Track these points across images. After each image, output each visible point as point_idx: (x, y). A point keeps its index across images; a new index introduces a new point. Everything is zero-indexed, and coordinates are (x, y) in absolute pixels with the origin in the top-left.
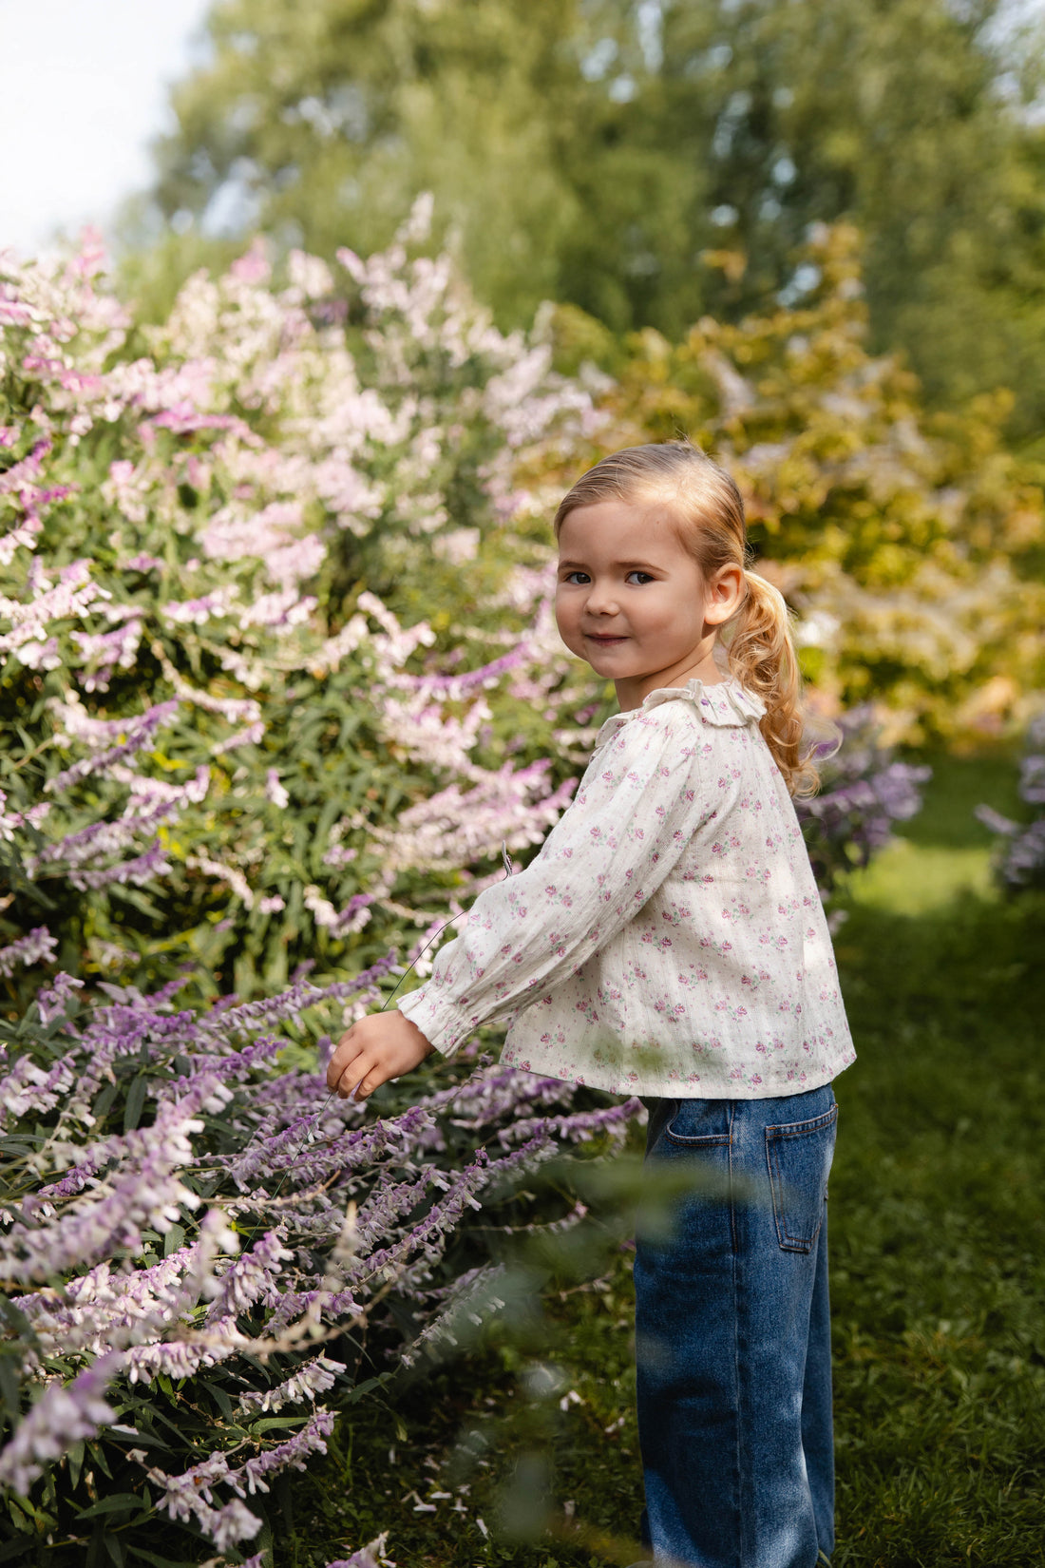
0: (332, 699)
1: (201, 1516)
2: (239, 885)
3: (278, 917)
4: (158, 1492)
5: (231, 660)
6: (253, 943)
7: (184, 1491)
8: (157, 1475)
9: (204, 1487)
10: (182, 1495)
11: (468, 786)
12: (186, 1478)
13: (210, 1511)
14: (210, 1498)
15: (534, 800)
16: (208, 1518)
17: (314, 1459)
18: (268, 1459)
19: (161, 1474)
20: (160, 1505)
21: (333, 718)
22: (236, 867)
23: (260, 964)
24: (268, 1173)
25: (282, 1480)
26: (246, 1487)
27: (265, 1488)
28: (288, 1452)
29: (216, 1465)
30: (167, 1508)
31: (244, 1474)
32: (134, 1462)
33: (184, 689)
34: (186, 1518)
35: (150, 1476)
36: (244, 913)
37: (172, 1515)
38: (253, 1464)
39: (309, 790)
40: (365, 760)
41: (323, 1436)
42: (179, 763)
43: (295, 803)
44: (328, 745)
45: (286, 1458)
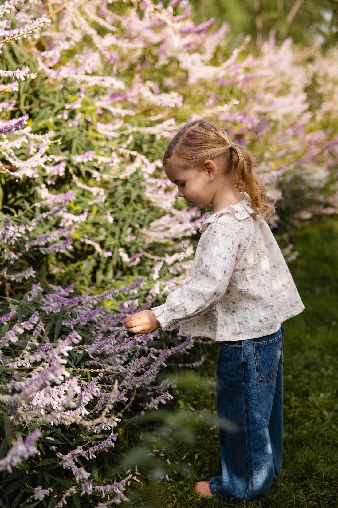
0: (129, 186)
1: (73, 469)
2: (98, 248)
3: (110, 258)
4: (61, 460)
5: (95, 174)
6: (102, 266)
7: (68, 460)
8: (59, 455)
9: (75, 457)
10: (67, 462)
11: (172, 215)
12: (69, 455)
13: (76, 467)
14: (77, 461)
15: (193, 220)
16: (75, 469)
17: (111, 448)
18: (96, 447)
19: (61, 455)
20: (61, 463)
21: (128, 193)
22: (97, 242)
23: (105, 272)
24: (99, 352)
25: (100, 454)
26: (89, 457)
27: (95, 457)
28: (102, 446)
29: (79, 450)
30: (62, 465)
31: (88, 452)
32: (53, 450)
33: (80, 184)
34: (69, 468)
35: (57, 455)
36: (99, 256)
37: (64, 467)
38: (91, 449)
39: (120, 216)
40: (139, 207)
41: (113, 441)
42: (79, 208)
43: (116, 221)
44: (127, 201)
45: (101, 448)
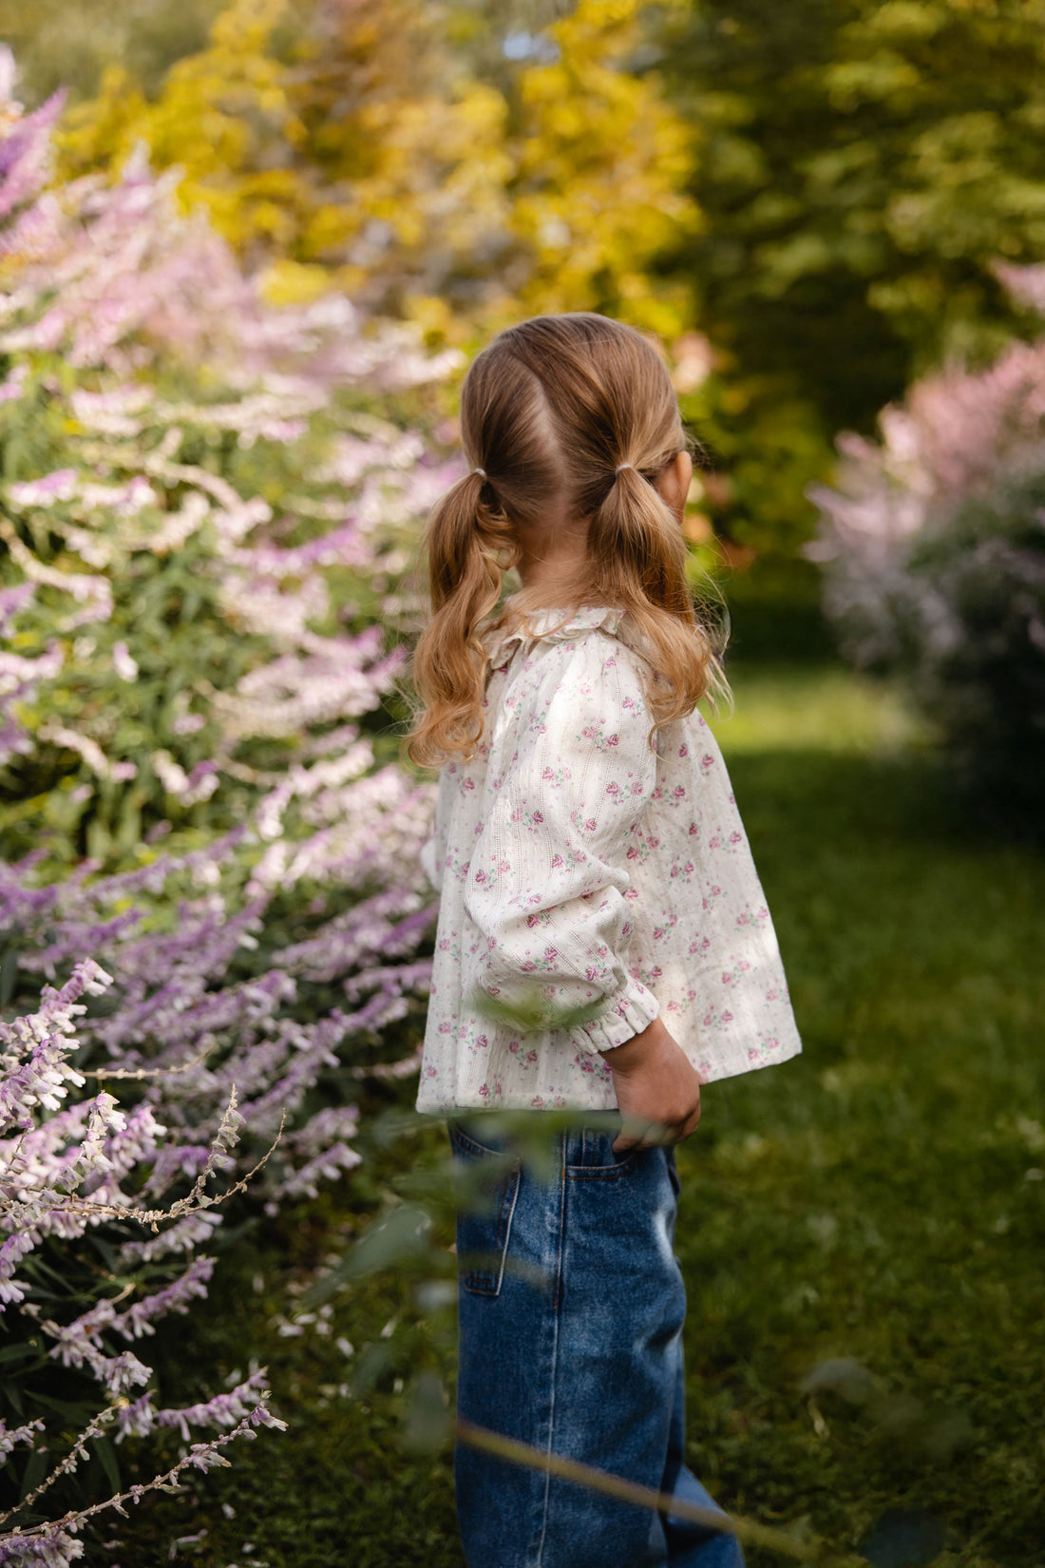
0: (175, 575)
1: (94, 1364)
2: (92, 755)
3: (128, 785)
4: (51, 1342)
5: (77, 539)
6: (106, 808)
7: (77, 1341)
8: (51, 1327)
9: (94, 1334)
10: (76, 1345)
11: (303, 653)
12: (77, 1328)
13: (102, 1358)
14: (100, 1343)
15: (368, 667)
16: (101, 1365)
17: (194, 1302)
18: (151, 1303)
19: (54, 1326)
20: (54, 1353)
21: (177, 593)
22: (93, 736)
23: (114, 826)
24: (139, 1036)
25: (166, 1323)
26: (132, 1331)
27: (150, 1330)
28: (170, 1297)
29: (104, 1313)
30: (61, 1356)
31: (130, 1320)
32: (28, 1316)
33: (36, 570)
34: (79, 1365)
35: (44, 1328)
37: (67, 1362)
38: (137, 1309)
39: (155, 660)
40: (206, 631)
41: (202, 1281)
42: (29, 639)
43: (144, 675)
44: (172, 619)
45: (169, 1303)
